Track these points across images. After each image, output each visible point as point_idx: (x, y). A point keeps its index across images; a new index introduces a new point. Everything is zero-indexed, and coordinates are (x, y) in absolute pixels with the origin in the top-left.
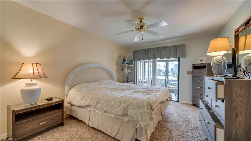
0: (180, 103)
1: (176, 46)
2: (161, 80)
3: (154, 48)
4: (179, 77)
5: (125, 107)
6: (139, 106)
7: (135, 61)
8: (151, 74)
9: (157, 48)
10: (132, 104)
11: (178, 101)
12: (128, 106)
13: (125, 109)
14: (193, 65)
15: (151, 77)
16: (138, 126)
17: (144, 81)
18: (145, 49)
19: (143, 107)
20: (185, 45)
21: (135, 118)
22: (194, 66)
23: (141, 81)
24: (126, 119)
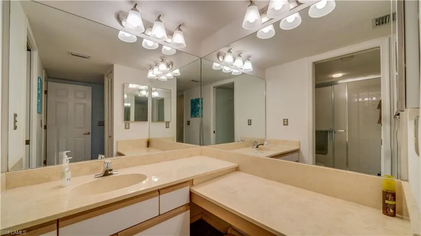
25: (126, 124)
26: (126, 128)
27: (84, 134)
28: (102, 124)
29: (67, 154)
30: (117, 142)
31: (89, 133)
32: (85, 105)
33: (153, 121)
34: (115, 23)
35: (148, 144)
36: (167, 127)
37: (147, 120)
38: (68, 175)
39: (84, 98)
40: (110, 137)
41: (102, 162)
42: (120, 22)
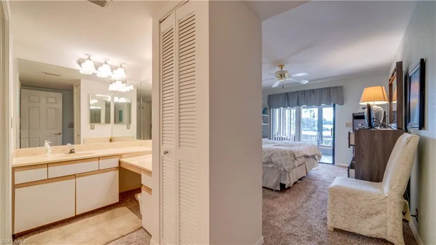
0: (336, 166)
1: (329, 89)
2: (312, 136)
3: (298, 92)
4: (334, 130)
5: (270, 155)
6: (283, 153)
7: (270, 109)
8: (294, 127)
9: (302, 91)
10: (276, 152)
11: (333, 163)
12: (272, 155)
13: (269, 157)
14: (353, 114)
15: (293, 132)
16: (282, 169)
17: (284, 137)
18: (286, 93)
19: (286, 155)
20: (341, 87)
21: (280, 163)
22: (355, 115)
23: (279, 136)
24: (270, 166)
25: (91, 126)
26: (91, 129)
27: (56, 134)
28: (72, 125)
29: (49, 144)
30: (84, 139)
31: (60, 134)
32: (56, 109)
33: (115, 122)
34: (77, 67)
35: (111, 141)
36: (128, 128)
37: (110, 123)
38: (50, 151)
39: (56, 103)
40: (78, 136)
41: (69, 146)
42: (80, 65)
